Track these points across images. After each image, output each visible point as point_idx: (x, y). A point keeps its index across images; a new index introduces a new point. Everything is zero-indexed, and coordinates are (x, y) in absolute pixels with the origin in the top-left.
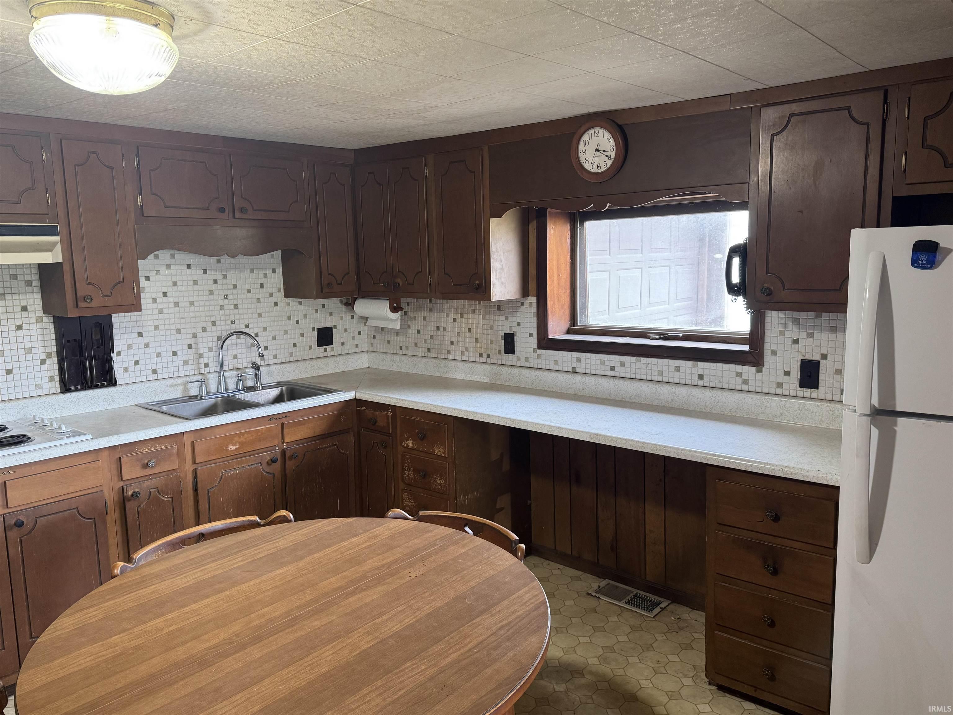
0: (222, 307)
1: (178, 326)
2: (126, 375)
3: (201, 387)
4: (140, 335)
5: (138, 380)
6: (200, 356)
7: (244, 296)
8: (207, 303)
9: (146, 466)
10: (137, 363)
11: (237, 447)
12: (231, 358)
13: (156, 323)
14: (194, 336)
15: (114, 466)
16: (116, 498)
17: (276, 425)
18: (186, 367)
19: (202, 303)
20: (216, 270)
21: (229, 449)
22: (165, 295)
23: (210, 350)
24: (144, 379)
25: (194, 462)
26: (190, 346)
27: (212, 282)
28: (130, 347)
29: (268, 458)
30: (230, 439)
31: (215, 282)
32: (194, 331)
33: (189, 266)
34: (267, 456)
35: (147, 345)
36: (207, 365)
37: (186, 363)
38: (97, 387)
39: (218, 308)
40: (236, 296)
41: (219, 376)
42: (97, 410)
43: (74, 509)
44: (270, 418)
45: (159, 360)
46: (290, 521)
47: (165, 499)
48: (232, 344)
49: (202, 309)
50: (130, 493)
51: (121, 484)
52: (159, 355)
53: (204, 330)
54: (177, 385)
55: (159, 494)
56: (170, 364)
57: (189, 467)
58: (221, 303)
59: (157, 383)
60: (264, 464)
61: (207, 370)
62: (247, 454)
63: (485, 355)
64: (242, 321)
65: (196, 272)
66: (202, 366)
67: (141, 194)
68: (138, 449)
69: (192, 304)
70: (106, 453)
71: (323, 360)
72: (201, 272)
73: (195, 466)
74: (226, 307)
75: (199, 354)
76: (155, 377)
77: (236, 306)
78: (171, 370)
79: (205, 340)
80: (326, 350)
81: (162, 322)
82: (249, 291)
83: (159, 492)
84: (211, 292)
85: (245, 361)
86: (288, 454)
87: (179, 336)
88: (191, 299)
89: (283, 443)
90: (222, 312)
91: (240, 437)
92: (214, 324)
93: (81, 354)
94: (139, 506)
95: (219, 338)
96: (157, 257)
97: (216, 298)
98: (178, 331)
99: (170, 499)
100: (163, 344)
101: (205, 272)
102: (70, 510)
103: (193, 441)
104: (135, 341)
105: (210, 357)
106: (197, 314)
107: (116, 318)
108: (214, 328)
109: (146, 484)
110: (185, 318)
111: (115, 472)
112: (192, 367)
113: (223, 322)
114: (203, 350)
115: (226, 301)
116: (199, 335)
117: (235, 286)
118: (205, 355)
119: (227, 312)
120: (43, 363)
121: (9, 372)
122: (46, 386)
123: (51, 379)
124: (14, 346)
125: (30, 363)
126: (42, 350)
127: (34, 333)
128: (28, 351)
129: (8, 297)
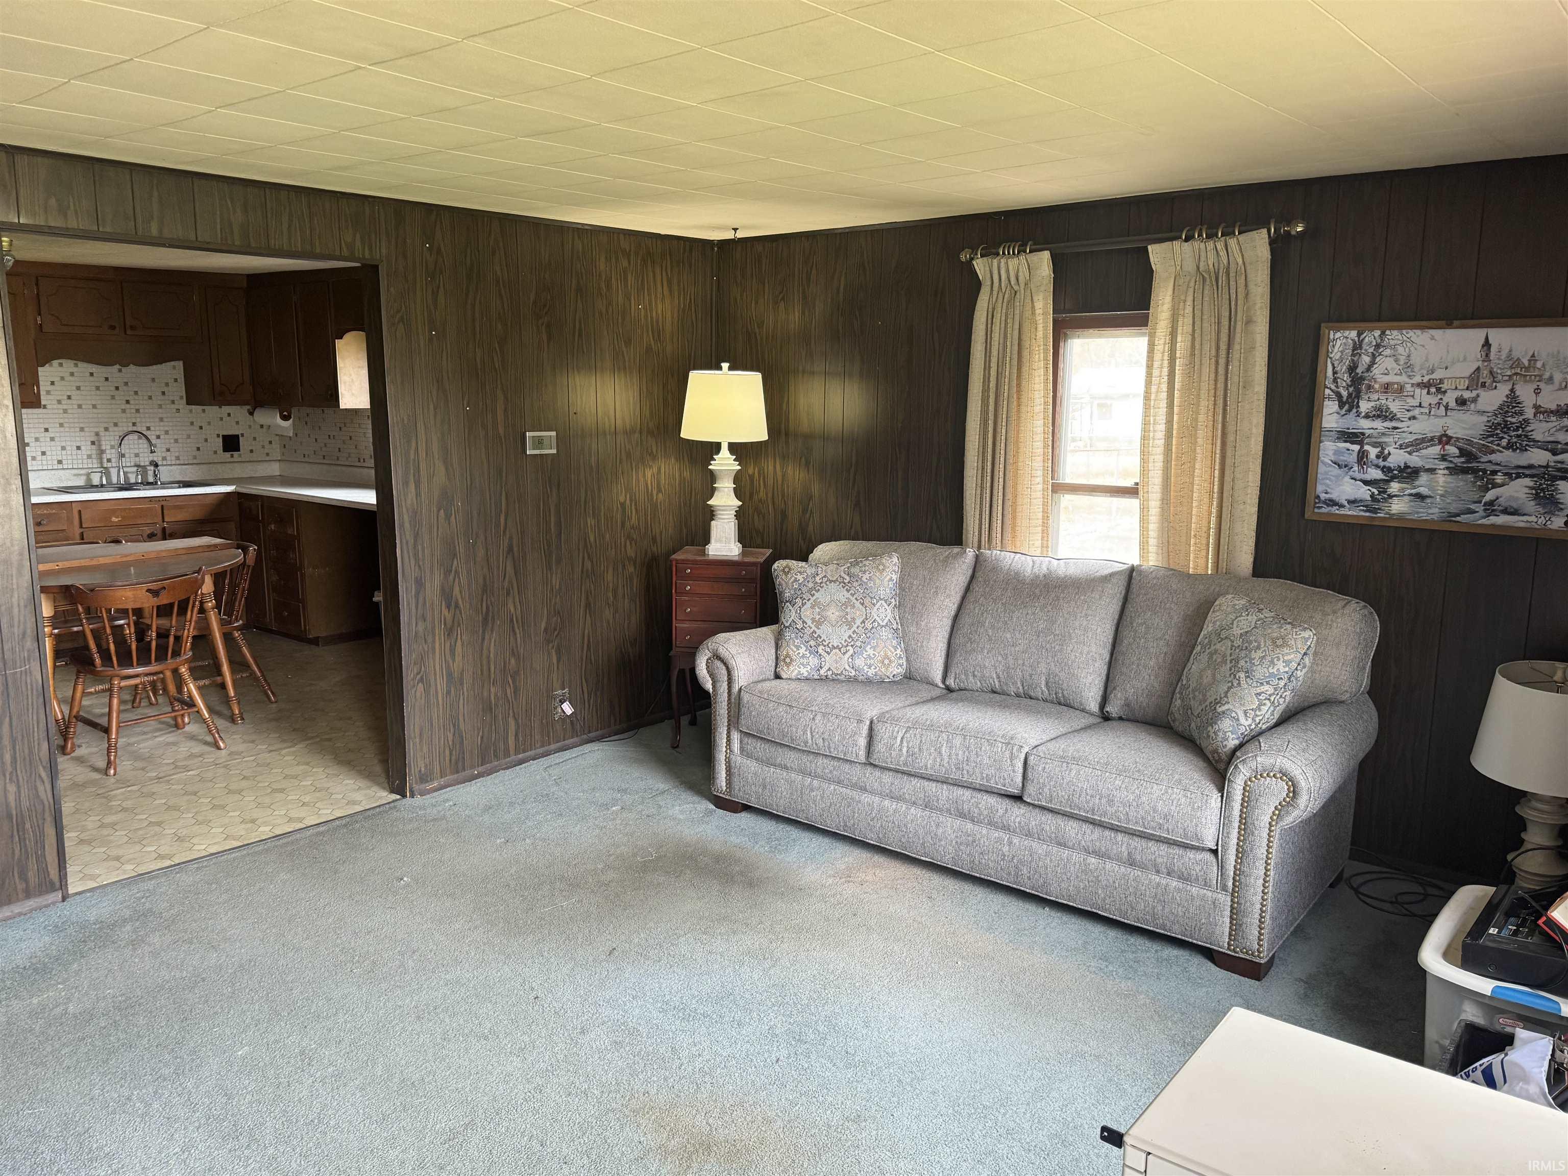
0: (124, 411)
1: (81, 425)
2: (34, 462)
3: (101, 478)
5: (45, 467)
6: (103, 452)
7: (145, 402)
8: (108, 407)
9: (39, 524)
10: (43, 453)
11: (120, 519)
12: (131, 455)
13: (61, 421)
14: (97, 434)
17: (157, 506)
18: (89, 460)
19: (104, 406)
20: (117, 378)
21: (113, 520)
22: (69, 397)
23: (112, 447)
24: (50, 467)
25: (81, 526)
26: (93, 443)
27: (113, 389)
29: (149, 532)
30: (113, 512)
31: (117, 388)
32: (96, 430)
33: (92, 374)
35: (52, 439)
36: (109, 460)
37: (89, 457)
39: (120, 411)
40: (137, 402)
41: (119, 471)
44: (150, 499)
45: (64, 452)
48: (132, 443)
49: (104, 411)
52: (64, 448)
53: (106, 429)
54: (80, 474)
56: (74, 457)
57: (77, 531)
58: (123, 407)
59: (62, 471)
61: (109, 465)
62: (129, 526)
63: (362, 461)
64: (143, 424)
65: (98, 380)
66: (105, 460)
67: (40, 314)
69: (94, 406)
71: (227, 464)
72: (103, 379)
73: (82, 530)
74: (127, 411)
75: (102, 450)
76: (60, 466)
79: (107, 438)
80: (232, 456)
82: (150, 398)
84: (113, 397)
85: (147, 459)
86: (167, 532)
87: (82, 434)
88: (94, 403)
89: (164, 522)
90: (124, 415)
91: (122, 512)
92: (116, 425)
95: (120, 437)
96: (61, 365)
97: (118, 402)
98: (82, 430)
100: (68, 439)
101: (107, 379)
103: (80, 510)
104: (41, 435)
105: (110, 453)
106: (100, 416)
108: (116, 429)
110: (88, 418)
112: (95, 461)
113: (125, 424)
114: (106, 445)
115: (128, 406)
116: (102, 434)
117: (136, 393)
118: (108, 452)
119: (129, 415)
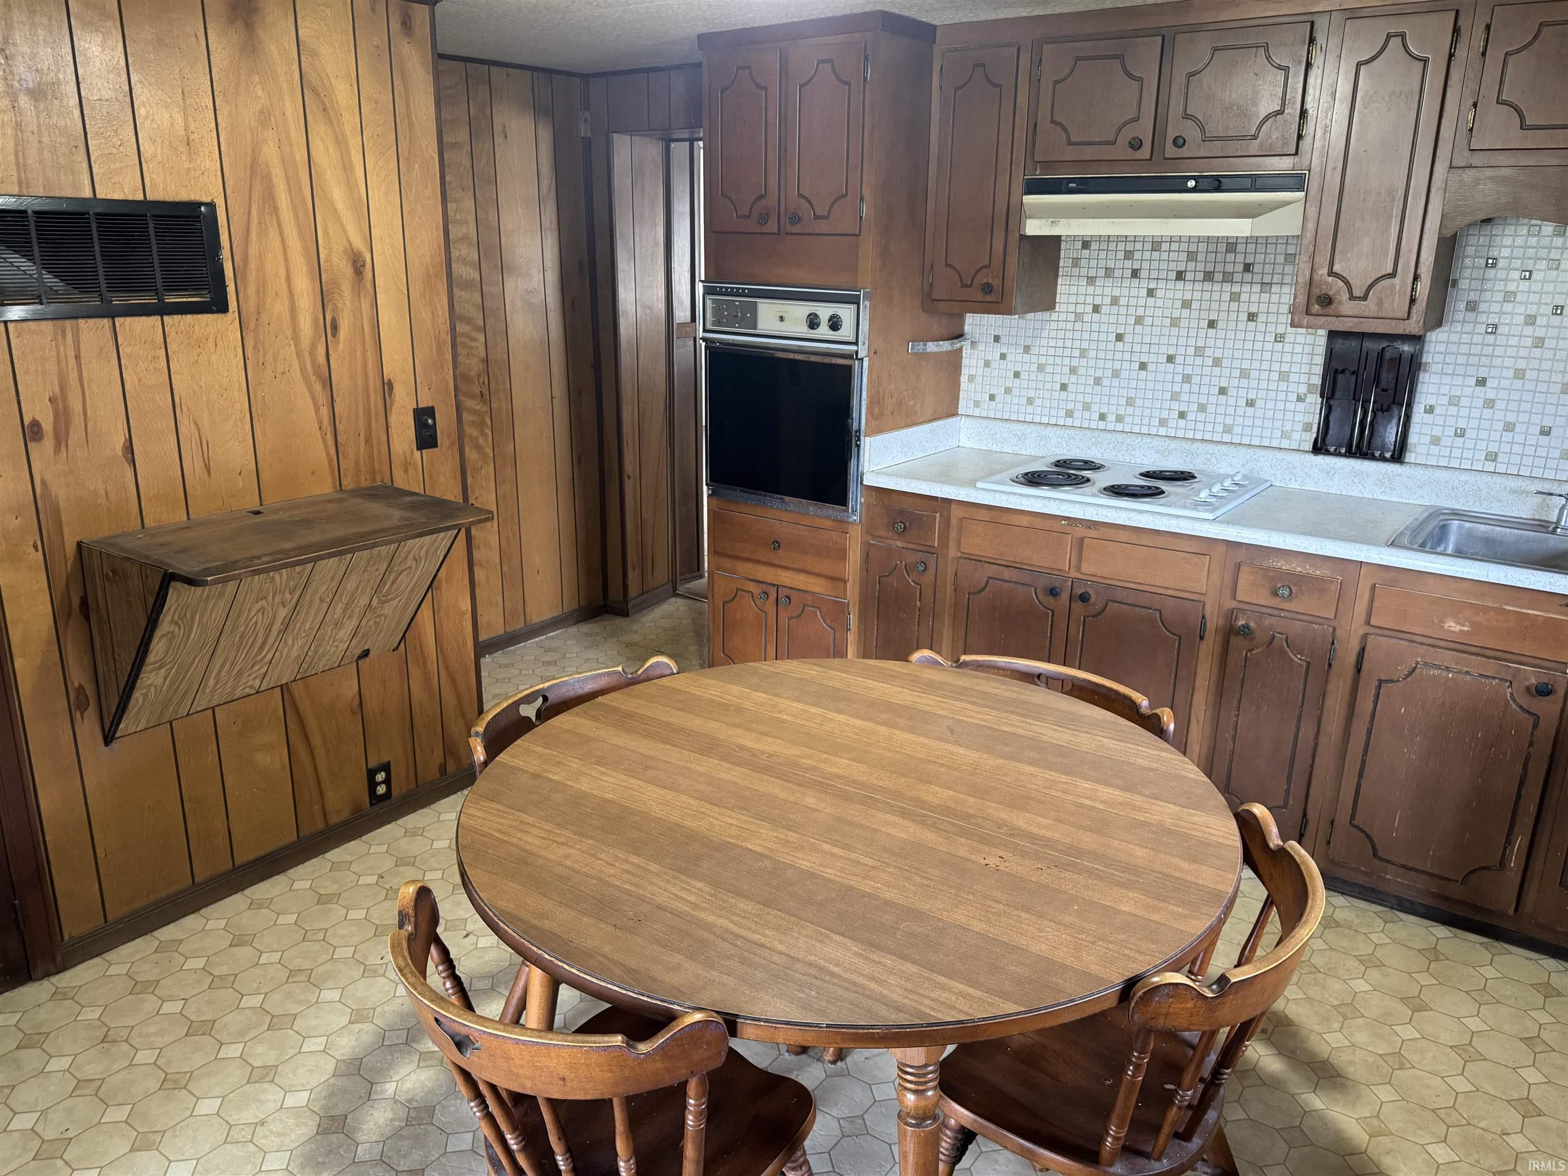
2: (1434, 450)
3: (1563, 508)
4: (1481, 382)
5: (1455, 464)
9: (1276, 592)
15: (1228, 574)
16: (1221, 622)
21: (1446, 626)
24: (1466, 465)
25: (1368, 622)
28: (1453, 401)
29: (1534, 681)
34: (1532, 675)
35: (1489, 404)
38: (1365, 456)
43: (1156, 610)
44: (1567, 601)
47: (1296, 659)
50: (1241, 622)
51: (1234, 604)
54: (1529, 493)
55: (1288, 646)
56: (1529, 451)
59: (1489, 479)
60: (1519, 687)
62: (1485, 652)
67: (1475, 105)
68: (1274, 561)
70: (1222, 548)
73: (1367, 629)
78: (1527, 461)
81: (1534, 364)
83: (1287, 643)
93: (1354, 398)
94: (1251, 650)
99: (1305, 664)
102: (1150, 609)
109: (1268, 621)
111: (1227, 582)
120: (1300, 399)
121: (1250, 403)
122: (1296, 436)
123: (1307, 428)
124: (1266, 366)
125: (1282, 396)
126: (1304, 378)
127: (1298, 349)
128: (1284, 376)
129: (1275, 289)
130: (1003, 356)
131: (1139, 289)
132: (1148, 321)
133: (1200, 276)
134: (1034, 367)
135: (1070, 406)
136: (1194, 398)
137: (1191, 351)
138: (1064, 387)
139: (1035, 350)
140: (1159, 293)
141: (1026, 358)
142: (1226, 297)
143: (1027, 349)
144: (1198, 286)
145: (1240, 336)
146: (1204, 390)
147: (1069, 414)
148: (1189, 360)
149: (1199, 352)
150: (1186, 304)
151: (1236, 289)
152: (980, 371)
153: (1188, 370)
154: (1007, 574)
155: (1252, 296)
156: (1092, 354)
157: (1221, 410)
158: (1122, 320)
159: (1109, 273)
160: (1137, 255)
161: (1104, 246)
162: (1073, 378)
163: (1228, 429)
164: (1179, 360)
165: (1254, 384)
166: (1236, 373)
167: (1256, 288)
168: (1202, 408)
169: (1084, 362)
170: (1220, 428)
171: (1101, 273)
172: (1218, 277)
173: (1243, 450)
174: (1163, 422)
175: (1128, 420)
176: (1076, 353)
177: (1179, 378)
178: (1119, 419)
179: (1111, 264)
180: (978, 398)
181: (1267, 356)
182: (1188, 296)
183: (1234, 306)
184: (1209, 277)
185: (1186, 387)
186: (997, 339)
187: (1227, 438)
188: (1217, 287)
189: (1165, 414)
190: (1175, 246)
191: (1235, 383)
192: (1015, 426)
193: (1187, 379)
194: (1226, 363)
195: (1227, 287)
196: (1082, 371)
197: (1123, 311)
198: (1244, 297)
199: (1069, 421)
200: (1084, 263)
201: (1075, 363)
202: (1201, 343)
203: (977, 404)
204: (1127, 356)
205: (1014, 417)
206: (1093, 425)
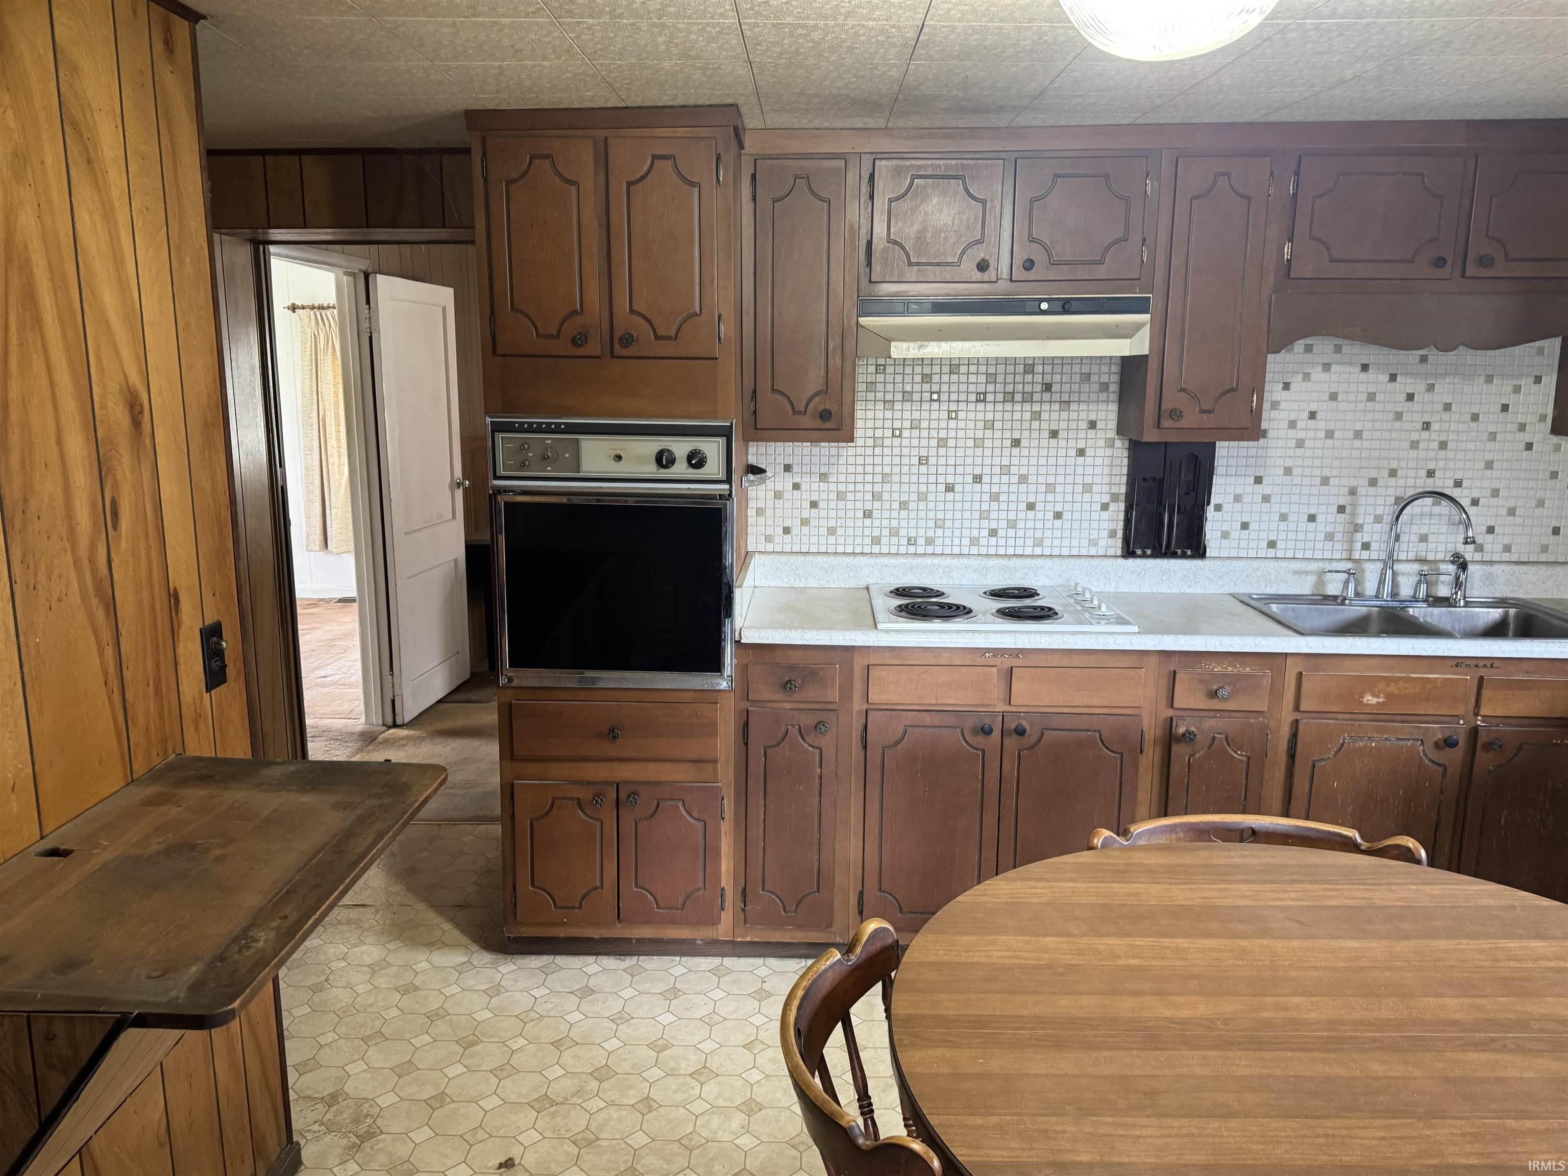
0: (1414, 445)
1: (1326, 472)
2: (1225, 543)
3: (1347, 583)
4: (1258, 480)
5: (1243, 554)
6: (1357, 528)
7: (1463, 427)
8: (1386, 435)
9: (1213, 694)
10: (1245, 526)
11: (1381, 700)
12: (1415, 538)
13: (1289, 463)
14: (1353, 492)
15: (1164, 683)
16: (1159, 733)
17: (1468, 677)
18: (1329, 545)
19: (1377, 435)
20: (1414, 375)
21: (1365, 700)
22: (1313, 415)
23: (1378, 519)
24: (1252, 554)
25: (1297, 708)
26: (1341, 509)
27: (1403, 397)
28: (1238, 499)
29: (1440, 736)
30: (1370, 683)
31: (1410, 397)
32: (1353, 483)
33: (1365, 368)
34: (1437, 731)
35: (1266, 499)
36: (1366, 546)
37: (1330, 537)
38: (1174, 555)
39: (1407, 444)
40: (1445, 426)
41: (1384, 570)
42: (1169, 591)
43: (1095, 731)
44: (1458, 662)
45: (1283, 526)
46: (1418, 862)
47: (1236, 756)
48: (1422, 515)
49: (1376, 444)
50: (1182, 730)
51: (1170, 713)
52: (1283, 517)
53: (1373, 482)
54: (1306, 573)
55: (1228, 744)
56: (1301, 536)
57: (1287, 716)
58: (1415, 436)
59: (1273, 564)
60: (1429, 744)
61: (1365, 555)
62: (1399, 718)
64: (1449, 474)
65: (1377, 379)
66: (1358, 546)
67: (1291, 240)
68: (1206, 665)
69: (1358, 435)
70: (1154, 660)
72: (1386, 378)
73: (1297, 716)
74: (1422, 445)
75: (1356, 525)
76: (1271, 553)
77: (1443, 445)
78: (1300, 545)
79: (1371, 500)
81: (1299, 462)
82: (1475, 418)
83: (1227, 742)
84: (1399, 416)
85: (1441, 547)
86: (1483, 738)
87: (1325, 489)
88: (1358, 426)
89: (1476, 715)
90: (1413, 453)
91: (1388, 685)
92: (1393, 473)
93: (1160, 503)
94: (1193, 755)
95: (1398, 500)
96: (1309, 349)
97: (1408, 426)
98: (1325, 481)
99: (1245, 759)
100: (1295, 499)
101: (1393, 378)
102: (1090, 731)
103: (1301, 673)
104: (1249, 489)
105: (1374, 533)
106: (1365, 454)
107: (1224, 451)
108: (1392, 481)
109: (1210, 724)
110: (1342, 459)
111: (1164, 692)
112: (1338, 546)
113: (1411, 473)
114: (1364, 517)
115: (1425, 435)
116: (1362, 491)
117: (1447, 407)
118: (1366, 528)
119: (1423, 454)
120: (1105, 507)
121: (1058, 515)
122: (1103, 543)
123: (1112, 534)
124: (1070, 479)
125: (1086, 507)
126: (1105, 489)
127: (1099, 461)
128: (1088, 488)
129: (1074, 406)
130: (796, 486)
131: (939, 412)
132: (951, 443)
133: (1000, 397)
134: (833, 496)
135: (876, 533)
136: (1003, 515)
137: (997, 470)
138: (868, 514)
139: (832, 478)
140: (961, 415)
141: (823, 486)
142: (1027, 416)
143: (823, 477)
144: (999, 407)
145: (1044, 452)
146: (1013, 506)
147: (876, 541)
148: (996, 479)
149: (1006, 470)
150: (989, 425)
151: (1036, 407)
152: (770, 504)
153: (995, 489)
154: (927, 719)
155: (1052, 415)
156: (896, 478)
157: (1030, 524)
158: (924, 443)
159: (907, 397)
160: (936, 378)
161: (899, 369)
162: (877, 505)
163: (1038, 542)
164: (986, 479)
165: (1059, 497)
166: (1042, 488)
167: (1056, 407)
168: (1012, 524)
169: (887, 487)
170: (1030, 542)
171: (899, 396)
172: (1018, 397)
173: (1058, 561)
174: (974, 541)
175: (939, 541)
176: (878, 478)
177: (986, 497)
178: (929, 541)
179: (908, 388)
180: (769, 531)
181: (1070, 470)
182: (989, 416)
183: (1035, 424)
184: (1009, 397)
185: (994, 505)
186: (788, 468)
187: (1038, 551)
188: (1018, 407)
189: (975, 533)
190: (973, 369)
191: (1041, 497)
192: (820, 559)
193: (995, 497)
194: (1032, 479)
195: (1027, 406)
196: (886, 496)
197: (925, 434)
198: (1045, 416)
199: (876, 549)
200: (880, 387)
201: (878, 488)
202: (1005, 461)
203: (769, 539)
204: (932, 479)
205: (814, 549)
206: (903, 550)
